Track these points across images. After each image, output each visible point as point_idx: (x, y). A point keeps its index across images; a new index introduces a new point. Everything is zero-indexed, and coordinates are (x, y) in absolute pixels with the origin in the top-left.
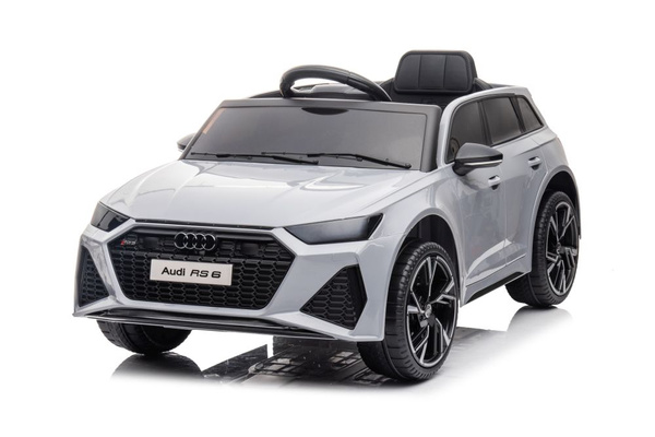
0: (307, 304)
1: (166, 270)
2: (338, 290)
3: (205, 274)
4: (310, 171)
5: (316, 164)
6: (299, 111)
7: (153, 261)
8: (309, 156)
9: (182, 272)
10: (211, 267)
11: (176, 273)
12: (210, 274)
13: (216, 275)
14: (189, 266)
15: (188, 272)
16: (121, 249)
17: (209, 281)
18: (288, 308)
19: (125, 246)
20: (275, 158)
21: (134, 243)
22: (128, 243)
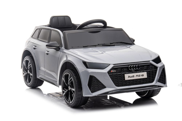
1: (129, 77)
3: (139, 76)
7: (125, 75)
8: (110, 44)
9: (133, 76)
10: (141, 74)
11: (132, 77)
12: (141, 76)
13: (143, 75)
14: (135, 74)
15: (135, 76)
16: (111, 73)
17: (141, 77)
21: (115, 71)
22: (113, 71)
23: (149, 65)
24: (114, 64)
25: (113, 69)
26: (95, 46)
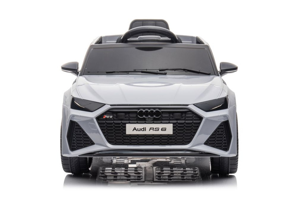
0: (207, 141)
1: (135, 129)
2: (220, 133)
3: (157, 129)
4: (160, 78)
5: (165, 74)
6: (134, 49)
7: (127, 125)
8: (160, 70)
9: (144, 129)
10: (161, 126)
11: (141, 130)
12: (160, 129)
13: (164, 129)
14: (148, 126)
15: (148, 129)
16: (104, 120)
17: (160, 132)
18: (199, 143)
19: (106, 118)
20: (142, 72)
21: (111, 117)
22: (108, 117)
23: (185, 112)
24: (111, 105)
25: (108, 112)
26: (127, 72)
